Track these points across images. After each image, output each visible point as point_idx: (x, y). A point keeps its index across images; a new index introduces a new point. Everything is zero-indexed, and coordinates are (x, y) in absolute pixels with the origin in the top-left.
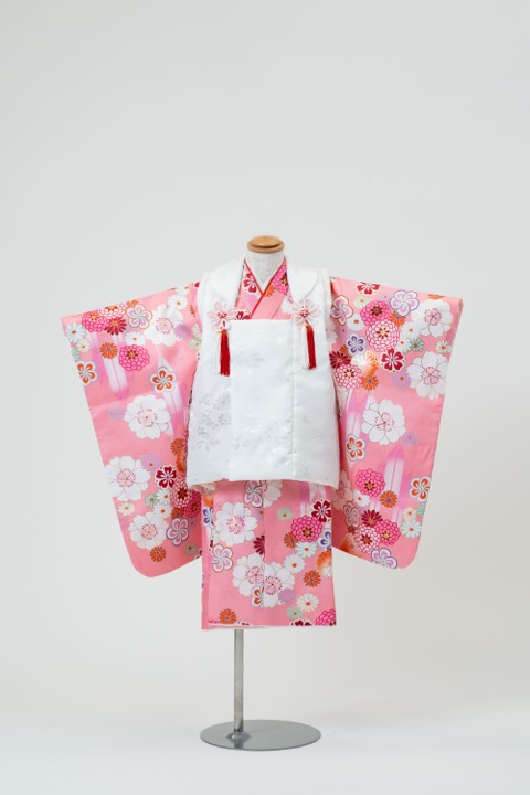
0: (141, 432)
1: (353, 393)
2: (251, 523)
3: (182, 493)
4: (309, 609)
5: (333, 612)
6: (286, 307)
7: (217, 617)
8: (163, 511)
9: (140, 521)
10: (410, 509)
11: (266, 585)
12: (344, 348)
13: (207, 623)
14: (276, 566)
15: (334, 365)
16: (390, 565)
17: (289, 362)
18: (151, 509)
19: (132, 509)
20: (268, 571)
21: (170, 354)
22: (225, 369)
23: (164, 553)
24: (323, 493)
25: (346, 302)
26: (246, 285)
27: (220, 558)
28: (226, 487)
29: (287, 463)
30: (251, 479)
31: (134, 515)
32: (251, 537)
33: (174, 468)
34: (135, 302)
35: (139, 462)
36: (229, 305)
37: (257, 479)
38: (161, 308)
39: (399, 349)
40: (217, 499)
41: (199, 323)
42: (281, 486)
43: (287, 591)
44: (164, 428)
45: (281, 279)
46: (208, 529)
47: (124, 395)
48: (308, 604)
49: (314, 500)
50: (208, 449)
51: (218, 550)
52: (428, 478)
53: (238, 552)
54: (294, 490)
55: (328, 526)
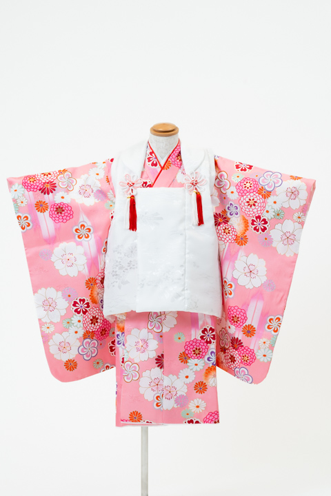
0: (63, 270)
1: (229, 246)
2: (154, 344)
3: (94, 320)
4: (198, 410)
5: (217, 413)
6: (180, 178)
7: (127, 417)
8: (76, 332)
9: (57, 338)
10: (264, 340)
11: (165, 392)
12: (225, 211)
13: (120, 421)
14: (172, 377)
15: (217, 224)
16: (247, 381)
17: (182, 220)
18: (66, 330)
19: (52, 329)
20: (167, 381)
21: (90, 212)
22: (133, 226)
23: (76, 365)
24: (209, 321)
25: (226, 178)
26: (149, 161)
27: (129, 371)
28: (134, 317)
29: (181, 298)
30: (153, 310)
31: (53, 333)
32: (154, 355)
33: (88, 300)
34: (65, 171)
35: (60, 293)
36: (136, 177)
37: (158, 311)
38: (84, 177)
39: (265, 216)
40: (127, 326)
41: (113, 190)
42: (177, 316)
43: (181, 397)
44: (81, 269)
45: (177, 155)
46: (121, 350)
47: (52, 241)
48: (198, 407)
49: (202, 327)
50: (120, 287)
51: (128, 365)
52: (280, 317)
53: (143, 367)
54: (186, 319)
55: (213, 347)
